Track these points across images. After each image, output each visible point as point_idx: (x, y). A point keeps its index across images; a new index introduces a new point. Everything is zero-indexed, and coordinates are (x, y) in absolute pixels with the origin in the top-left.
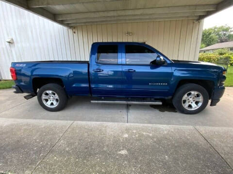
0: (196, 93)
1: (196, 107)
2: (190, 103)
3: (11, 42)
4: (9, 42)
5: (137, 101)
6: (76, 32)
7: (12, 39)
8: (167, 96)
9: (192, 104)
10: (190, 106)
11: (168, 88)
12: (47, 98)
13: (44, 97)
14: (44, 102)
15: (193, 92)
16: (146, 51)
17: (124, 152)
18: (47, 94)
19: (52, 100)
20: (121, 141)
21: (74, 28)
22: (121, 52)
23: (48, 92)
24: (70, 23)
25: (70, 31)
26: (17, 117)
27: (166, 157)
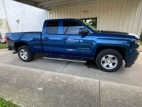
0: (112, 56)
1: (112, 67)
2: (108, 64)
3: (18, 21)
4: (17, 21)
5: (71, 60)
6: (52, 13)
7: (18, 19)
8: (91, 58)
9: (109, 65)
10: (108, 66)
11: (90, 51)
12: (22, 54)
13: (21, 53)
14: (21, 56)
15: (109, 56)
16: (77, 24)
17: (40, 89)
18: (22, 52)
19: (25, 55)
20: (45, 83)
21: (50, 10)
22: (61, 26)
23: (22, 50)
24: (48, 7)
25: (48, 12)
26: (8, 63)
27: (62, 96)
